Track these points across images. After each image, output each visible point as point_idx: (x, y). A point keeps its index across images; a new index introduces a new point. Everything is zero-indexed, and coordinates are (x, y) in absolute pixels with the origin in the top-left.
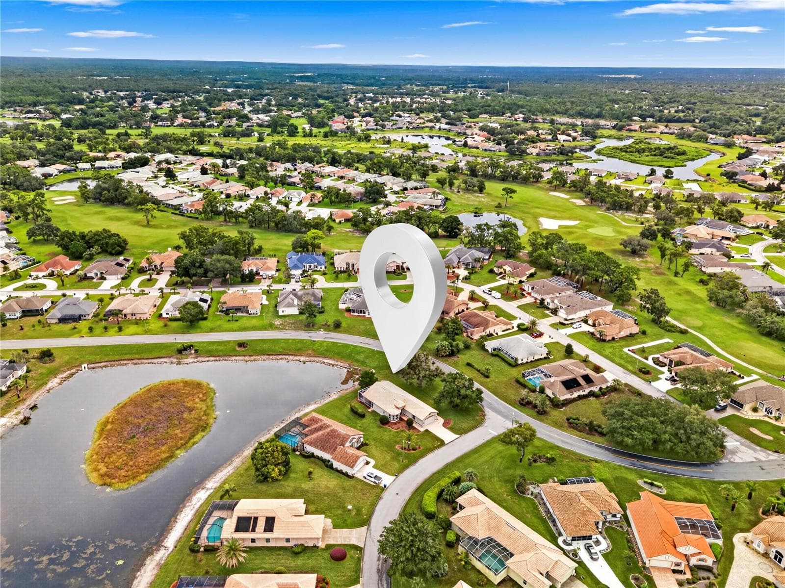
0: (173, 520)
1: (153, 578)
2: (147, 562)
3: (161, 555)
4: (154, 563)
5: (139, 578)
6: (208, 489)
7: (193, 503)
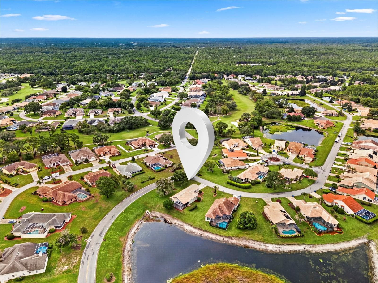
0: (289, 253)
1: (319, 246)
2: (314, 252)
3: (308, 248)
4: (313, 249)
5: (322, 251)
6: (266, 247)
7: (277, 249)
